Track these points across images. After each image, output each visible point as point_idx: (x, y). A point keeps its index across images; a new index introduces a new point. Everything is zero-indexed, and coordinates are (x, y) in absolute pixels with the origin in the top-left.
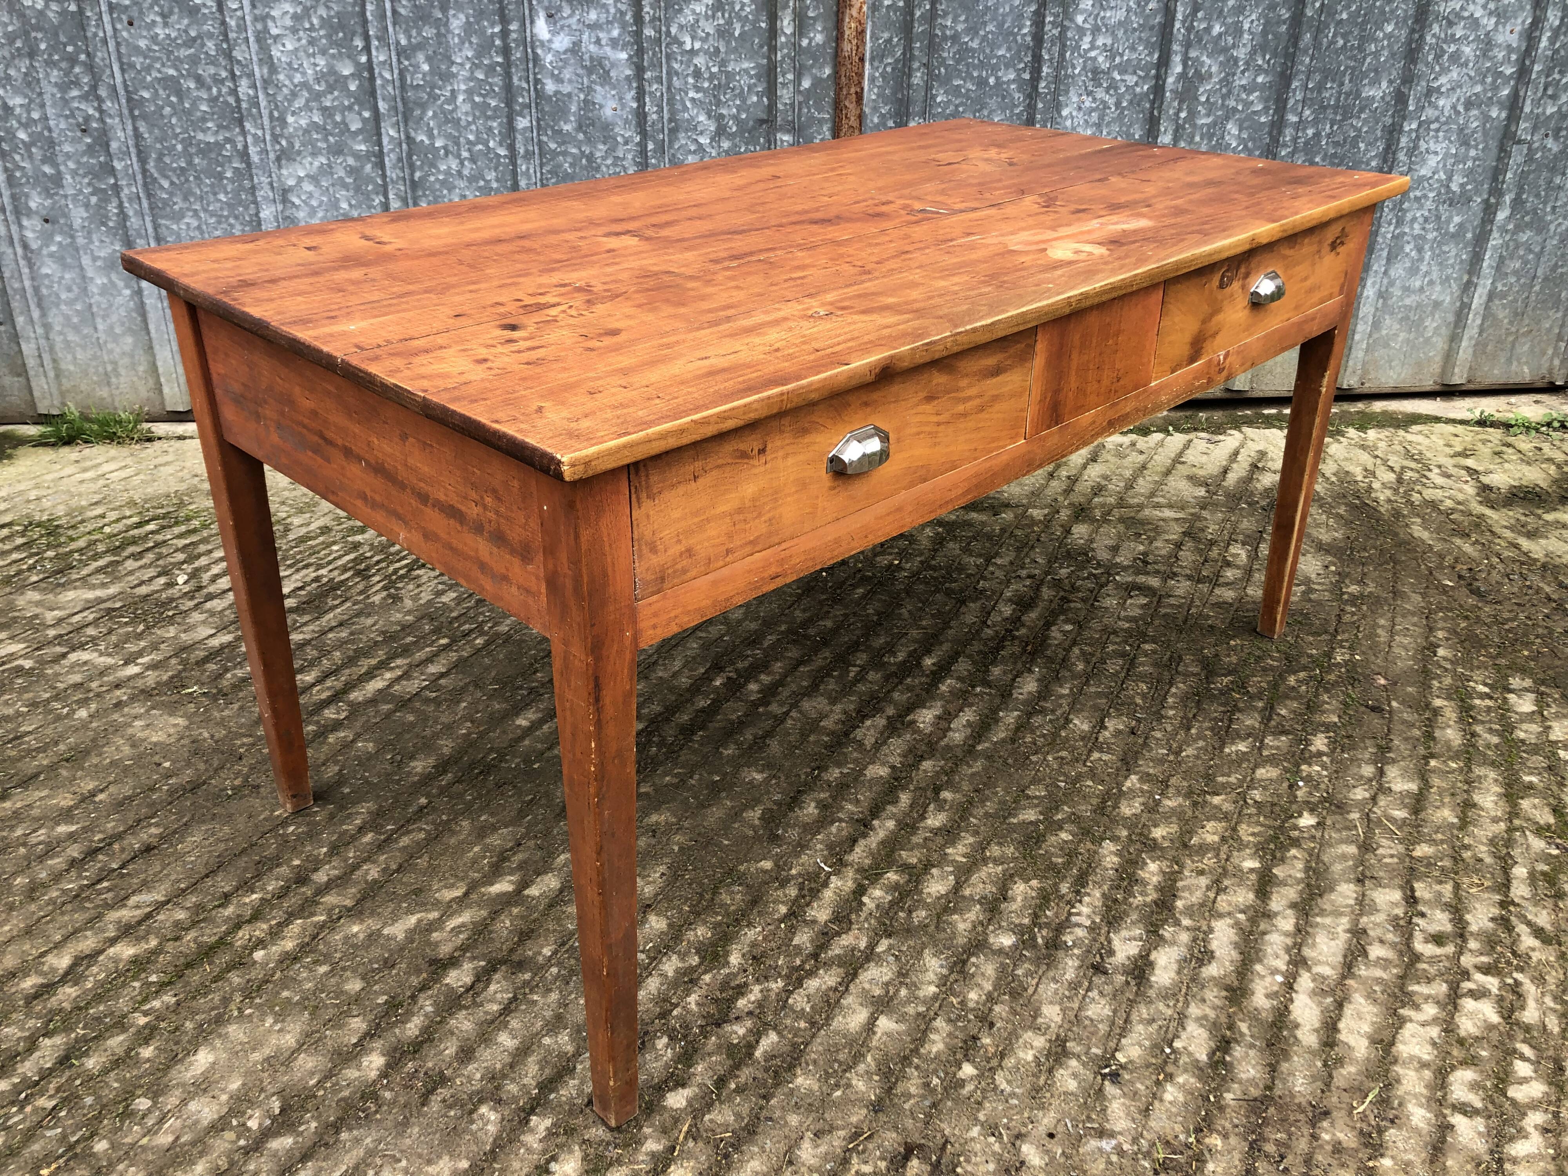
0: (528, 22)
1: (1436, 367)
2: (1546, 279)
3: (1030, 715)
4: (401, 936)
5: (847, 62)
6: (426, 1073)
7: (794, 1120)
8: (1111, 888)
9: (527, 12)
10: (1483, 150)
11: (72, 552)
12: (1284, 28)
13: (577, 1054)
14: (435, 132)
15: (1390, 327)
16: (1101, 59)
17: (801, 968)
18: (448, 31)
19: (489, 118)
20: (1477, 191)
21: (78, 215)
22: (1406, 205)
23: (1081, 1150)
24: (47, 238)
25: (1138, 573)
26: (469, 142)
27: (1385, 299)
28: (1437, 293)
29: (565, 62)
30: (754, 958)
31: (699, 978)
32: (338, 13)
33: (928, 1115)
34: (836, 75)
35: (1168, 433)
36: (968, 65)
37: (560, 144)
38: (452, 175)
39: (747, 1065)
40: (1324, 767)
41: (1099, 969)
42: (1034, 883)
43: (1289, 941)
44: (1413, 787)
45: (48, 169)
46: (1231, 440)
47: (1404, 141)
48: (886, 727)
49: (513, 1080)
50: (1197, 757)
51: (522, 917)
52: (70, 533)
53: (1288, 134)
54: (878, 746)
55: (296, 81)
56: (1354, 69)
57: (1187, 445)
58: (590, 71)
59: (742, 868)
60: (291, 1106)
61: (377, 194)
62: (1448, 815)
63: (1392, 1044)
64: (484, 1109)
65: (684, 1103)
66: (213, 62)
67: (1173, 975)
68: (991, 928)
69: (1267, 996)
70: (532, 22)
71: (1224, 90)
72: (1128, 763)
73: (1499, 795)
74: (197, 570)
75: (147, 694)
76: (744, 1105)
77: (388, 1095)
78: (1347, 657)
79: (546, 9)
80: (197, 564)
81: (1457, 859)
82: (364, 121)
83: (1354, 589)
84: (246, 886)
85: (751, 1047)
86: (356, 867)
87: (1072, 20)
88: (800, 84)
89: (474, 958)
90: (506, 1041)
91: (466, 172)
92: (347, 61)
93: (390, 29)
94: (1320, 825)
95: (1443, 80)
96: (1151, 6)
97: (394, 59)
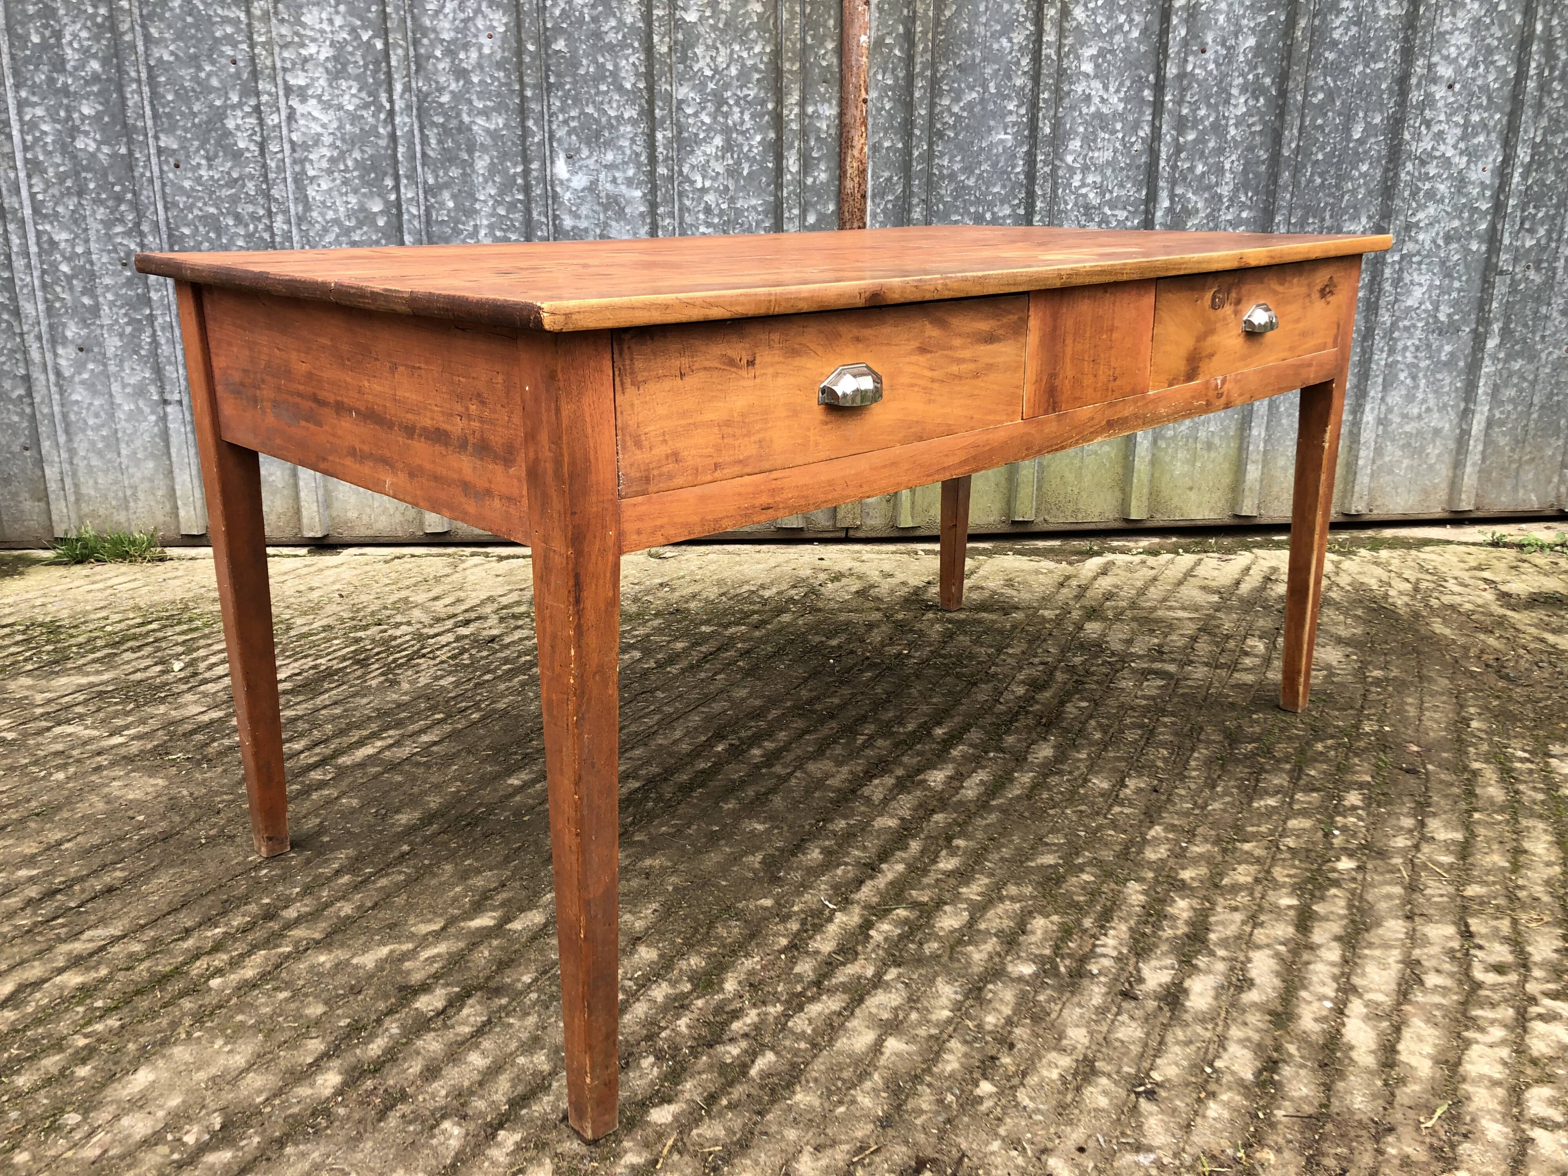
0: (548, 163)
1: (1442, 494)
2: (1542, 407)
3: (1046, 776)
4: (370, 965)
5: (850, 199)
6: (386, 1090)
7: (792, 1134)
8: (1138, 923)
9: (548, 154)
10: (1467, 281)
11: (70, 646)
12: (1263, 168)
13: (554, 1073)
15: (1393, 454)
16: (1091, 195)
17: (801, 994)
18: (473, 171)
20: (1464, 321)
21: (113, 344)
22: (1396, 335)
23: (1115, 1164)
24: (80, 366)
25: (1154, 660)
27: (1385, 426)
28: (1435, 420)
29: (583, 199)
30: (751, 985)
31: (691, 1003)
32: (371, 156)
33: (942, 1131)
34: (840, 210)
35: (1178, 554)
36: (965, 201)
39: (741, 1083)
40: (1360, 818)
41: (1128, 995)
42: (1055, 918)
43: (1336, 971)
44: (1459, 836)
45: (86, 301)
46: (1243, 559)
47: (1388, 272)
48: (895, 786)
49: (482, 1097)
50: (1224, 810)
51: (502, 949)
52: (71, 631)
54: (885, 801)
55: (328, 218)
56: (1333, 205)
57: (1198, 563)
58: (606, 207)
59: (740, 905)
60: (233, 1123)
62: (1498, 859)
63: (1459, 1063)
64: (446, 1125)
65: (670, 1118)
66: (252, 201)
67: (1210, 1000)
68: (1009, 958)
69: (1316, 1020)
70: (552, 162)
72: (1151, 816)
73: (1550, 842)
74: (195, 660)
75: (129, 759)
76: (736, 1121)
77: (341, 1111)
78: (1376, 728)
79: (566, 151)
80: (195, 655)
81: (1512, 897)
83: (1378, 673)
84: (209, 921)
85: (744, 1068)
86: (328, 905)
87: (1062, 160)
88: (805, 219)
89: (447, 985)
90: (477, 1060)
92: (377, 199)
93: (419, 169)
94: (1361, 868)
95: (1421, 215)
96: (1136, 147)
97: (421, 196)
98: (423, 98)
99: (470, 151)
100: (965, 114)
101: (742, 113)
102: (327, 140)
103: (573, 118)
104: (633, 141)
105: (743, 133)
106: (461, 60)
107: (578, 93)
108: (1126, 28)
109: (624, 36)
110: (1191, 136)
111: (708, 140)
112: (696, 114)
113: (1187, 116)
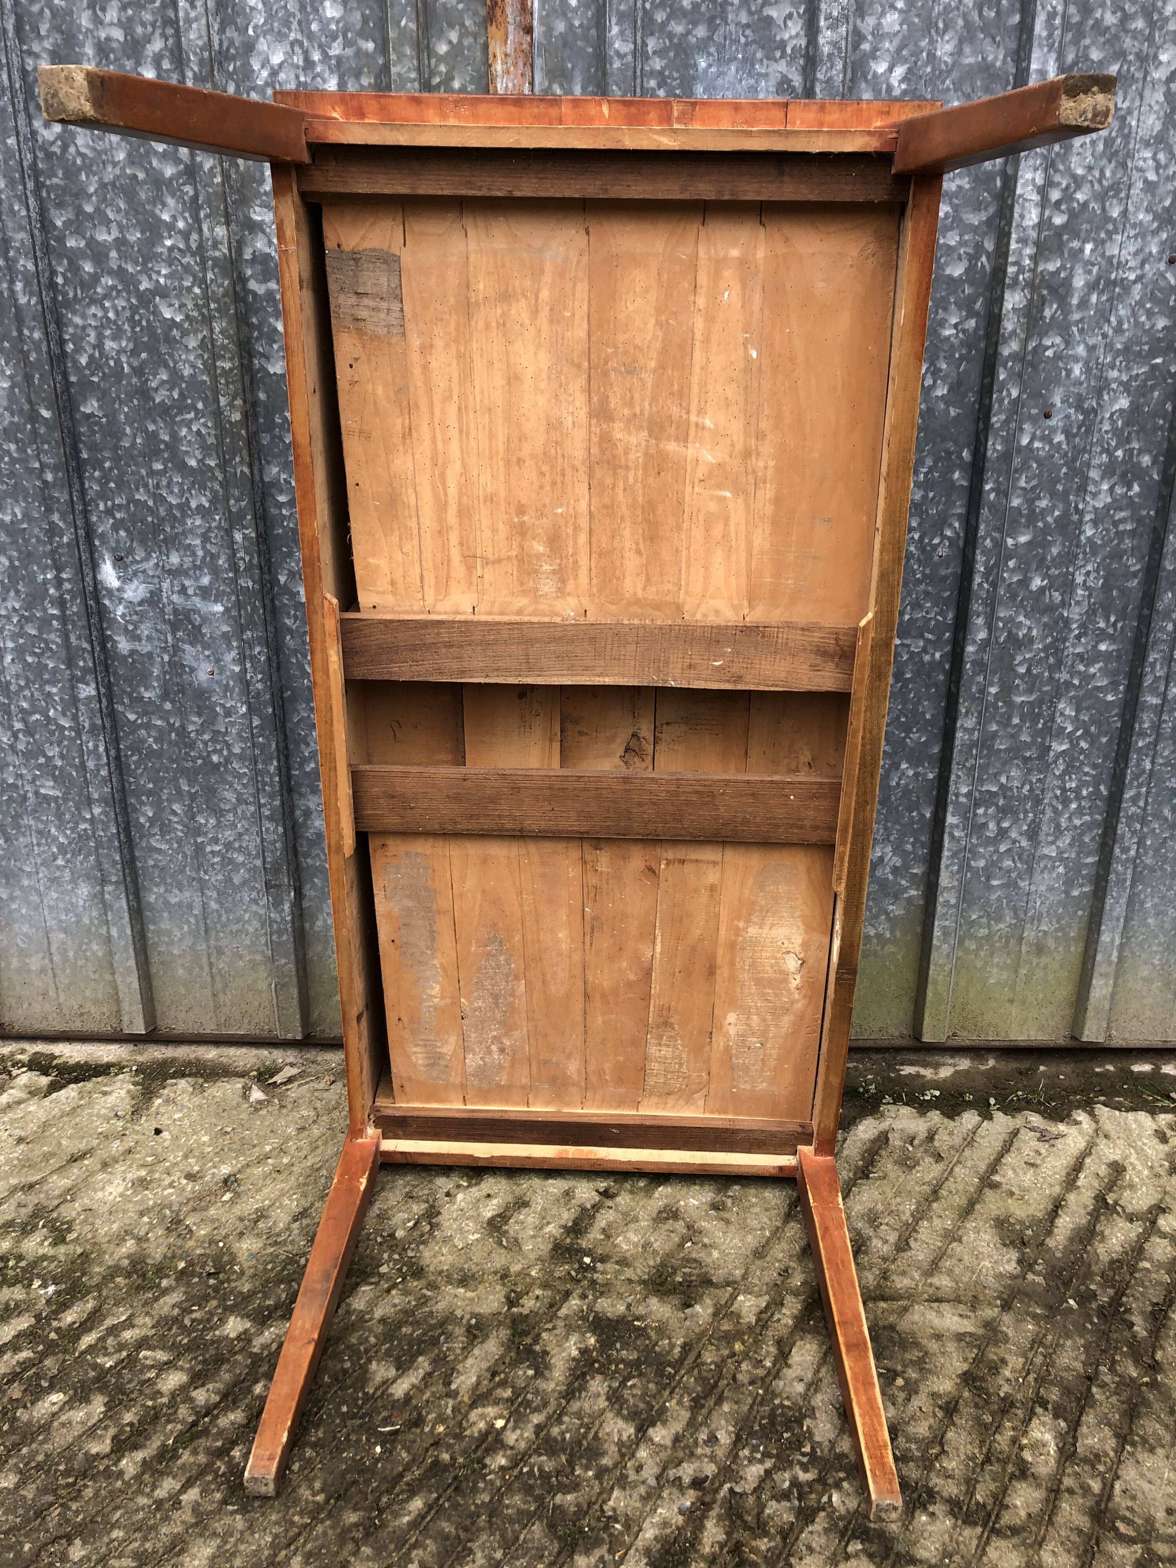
0: (87, 570)
9: (85, 556)
12: (1135, 583)
19: (44, 683)
26: (22, 710)
29: (142, 616)
35: (986, 1113)
37: (140, 715)
46: (1076, 1134)
53: (1146, 721)
57: (1010, 1142)
58: (175, 626)
70: (95, 567)
71: (1051, 660)
79: (113, 551)
91: (21, 747)
96: (940, 551)
103: (120, 507)
104: (205, 538)
107: (122, 474)
109: (181, 394)
110: (1023, 539)
113: (1018, 509)
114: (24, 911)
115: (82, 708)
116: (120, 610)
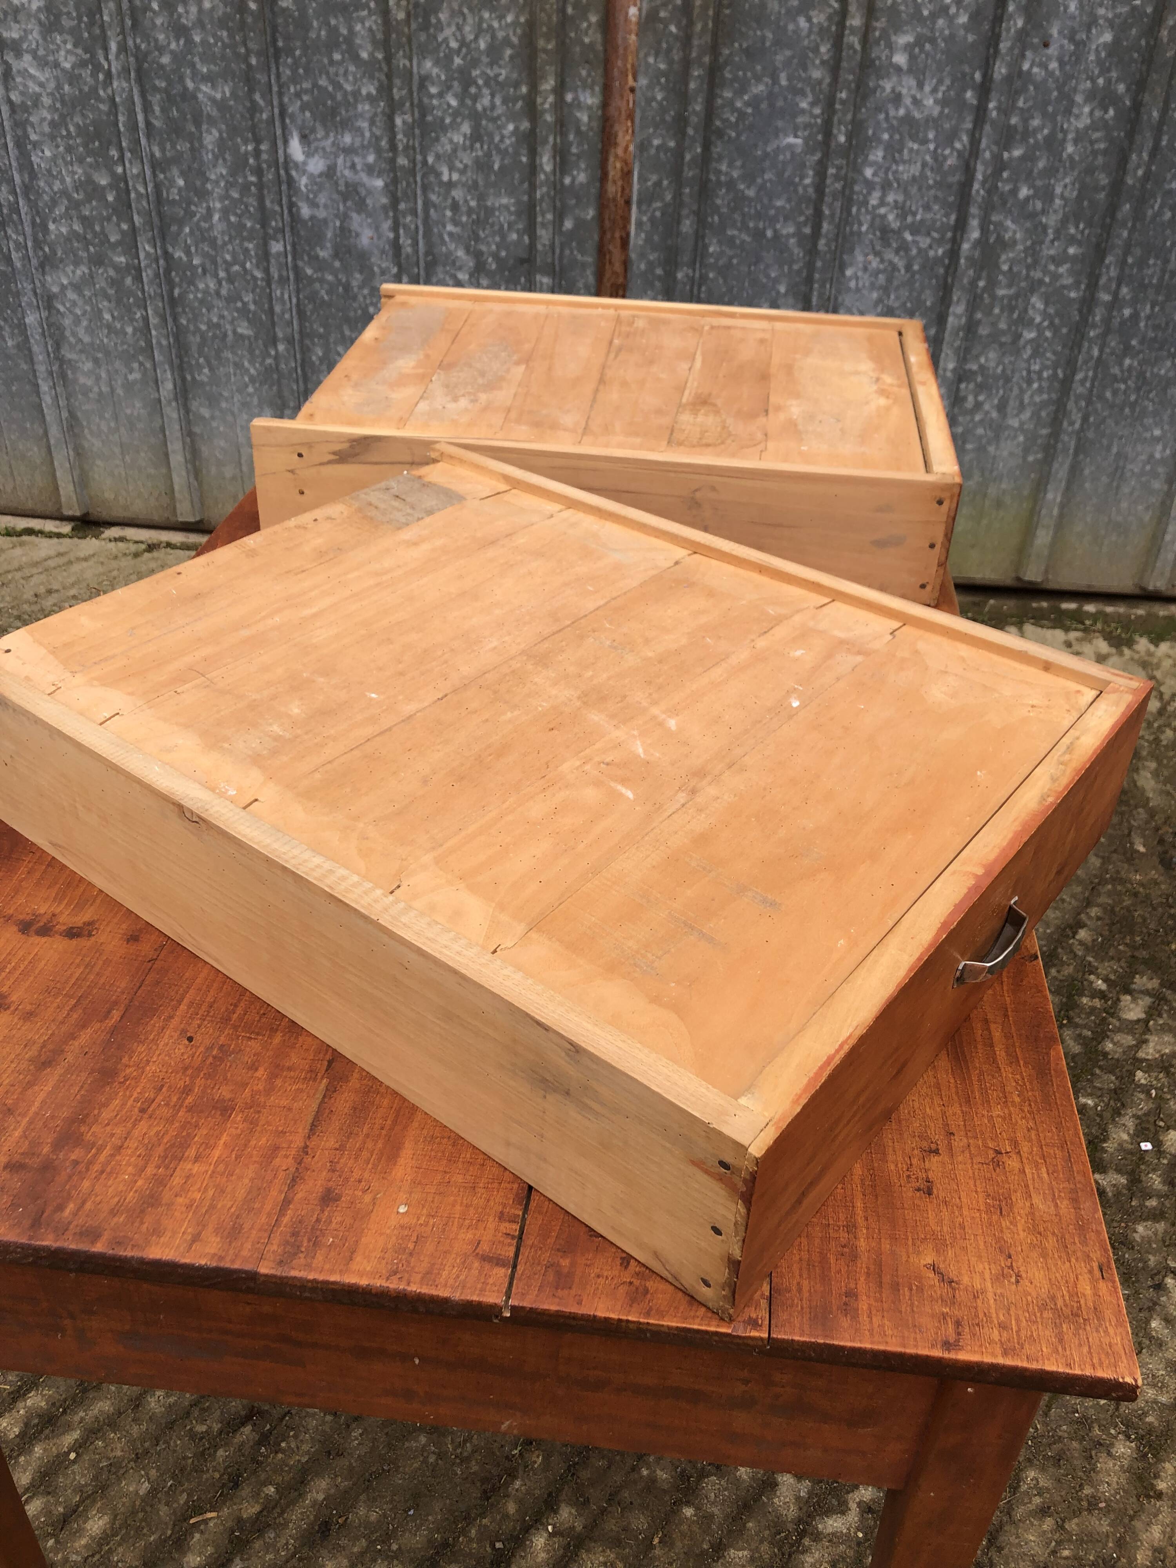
0: (280, 143)
5: (613, 205)
9: (279, 132)
12: (1102, 196)
14: (193, 249)
16: (891, 217)
18: (202, 146)
19: (243, 239)
26: (225, 261)
29: (320, 186)
32: (94, 122)
34: (600, 217)
36: (743, 214)
37: (316, 271)
38: (209, 294)
53: (1098, 315)
55: (55, 188)
58: (345, 197)
61: (139, 307)
70: (286, 142)
71: (1029, 260)
79: (300, 129)
82: (123, 232)
87: (860, 172)
88: (561, 224)
91: (224, 292)
92: (104, 171)
93: (143, 141)
96: (949, 162)
97: (148, 173)
98: (141, 58)
99: (198, 124)
100: (749, 110)
101: (493, 95)
102: (46, 101)
103: (306, 91)
104: (372, 123)
105: (494, 120)
106: (180, 16)
107: (309, 62)
108: (953, 10)
110: (1017, 153)
111: (454, 126)
112: (441, 95)
113: (1015, 126)
114: (221, 429)
115: (273, 261)
116: (304, 181)
